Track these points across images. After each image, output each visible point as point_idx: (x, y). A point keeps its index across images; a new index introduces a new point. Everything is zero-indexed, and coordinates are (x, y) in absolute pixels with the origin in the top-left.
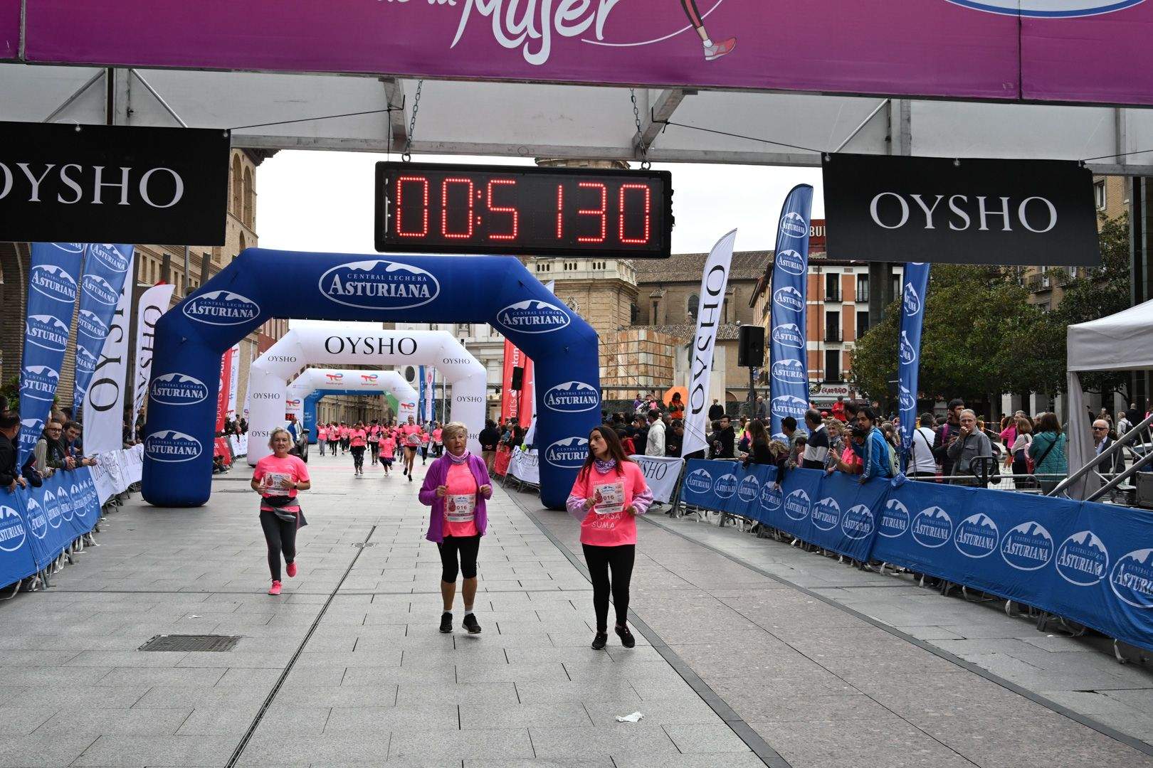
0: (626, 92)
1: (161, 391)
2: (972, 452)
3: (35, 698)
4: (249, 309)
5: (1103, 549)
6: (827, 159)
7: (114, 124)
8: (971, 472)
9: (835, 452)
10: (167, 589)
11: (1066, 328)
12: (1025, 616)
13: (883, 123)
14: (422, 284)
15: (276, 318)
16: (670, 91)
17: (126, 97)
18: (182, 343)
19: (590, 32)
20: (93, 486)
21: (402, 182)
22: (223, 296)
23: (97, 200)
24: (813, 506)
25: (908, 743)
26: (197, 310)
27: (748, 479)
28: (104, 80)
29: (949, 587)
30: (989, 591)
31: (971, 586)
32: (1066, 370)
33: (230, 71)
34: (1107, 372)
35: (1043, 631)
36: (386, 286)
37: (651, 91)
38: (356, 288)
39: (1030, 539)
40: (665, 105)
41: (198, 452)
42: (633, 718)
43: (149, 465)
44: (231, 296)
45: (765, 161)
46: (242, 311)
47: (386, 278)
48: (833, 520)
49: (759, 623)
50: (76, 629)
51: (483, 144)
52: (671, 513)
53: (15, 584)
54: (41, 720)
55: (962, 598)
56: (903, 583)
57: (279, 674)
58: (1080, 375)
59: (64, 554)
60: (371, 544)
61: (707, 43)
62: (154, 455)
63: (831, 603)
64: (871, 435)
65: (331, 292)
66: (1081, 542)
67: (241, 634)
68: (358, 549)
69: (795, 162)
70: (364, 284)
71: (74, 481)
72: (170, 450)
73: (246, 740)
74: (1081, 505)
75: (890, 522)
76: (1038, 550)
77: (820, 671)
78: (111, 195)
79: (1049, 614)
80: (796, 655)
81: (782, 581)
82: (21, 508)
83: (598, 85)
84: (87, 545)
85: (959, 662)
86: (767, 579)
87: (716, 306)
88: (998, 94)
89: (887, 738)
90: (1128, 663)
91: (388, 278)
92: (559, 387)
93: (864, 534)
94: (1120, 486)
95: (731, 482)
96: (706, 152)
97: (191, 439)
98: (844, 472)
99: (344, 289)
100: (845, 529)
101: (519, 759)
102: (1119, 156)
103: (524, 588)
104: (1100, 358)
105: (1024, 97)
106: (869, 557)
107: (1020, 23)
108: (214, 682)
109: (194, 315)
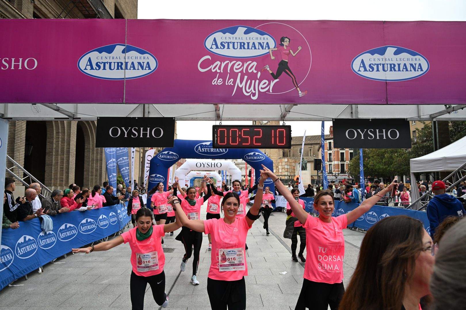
0: (279, 105)
3: (121, 265)
4: (176, 156)
7: (145, 117)
8: (383, 201)
9: (342, 195)
11: (409, 160)
13: (350, 109)
15: (183, 158)
16: (289, 105)
17: (148, 108)
18: (157, 166)
19: (269, 90)
21: (220, 130)
22: (168, 153)
23: (141, 136)
24: (336, 211)
26: (162, 157)
28: (142, 107)
32: (410, 172)
37: (285, 105)
38: (205, 150)
40: (289, 108)
42: (284, 273)
44: (171, 153)
45: (317, 120)
46: (174, 157)
51: (240, 118)
53: (115, 234)
54: (124, 271)
58: (414, 173)
59: (127, 225)
61: (300, 92)
64: (353, 191)
65: (198, 151)
67: (175, 248)
69: (325, 120)
70: (207, 148)
74: (416, 212)
78: (145, 135)
82: (116, 212)
83: (270, 104)
88: (381, 103)
95: (312, 204)
96: (301, 118)
99: (202, 150)
101: (252, 284)
102: (419, 116)
103: (253, 235)
104: (420, 169)
105: (388, 103)
106: (353, 227)
107: (386, 83)
108: (168, 261)
109: (160, 158)
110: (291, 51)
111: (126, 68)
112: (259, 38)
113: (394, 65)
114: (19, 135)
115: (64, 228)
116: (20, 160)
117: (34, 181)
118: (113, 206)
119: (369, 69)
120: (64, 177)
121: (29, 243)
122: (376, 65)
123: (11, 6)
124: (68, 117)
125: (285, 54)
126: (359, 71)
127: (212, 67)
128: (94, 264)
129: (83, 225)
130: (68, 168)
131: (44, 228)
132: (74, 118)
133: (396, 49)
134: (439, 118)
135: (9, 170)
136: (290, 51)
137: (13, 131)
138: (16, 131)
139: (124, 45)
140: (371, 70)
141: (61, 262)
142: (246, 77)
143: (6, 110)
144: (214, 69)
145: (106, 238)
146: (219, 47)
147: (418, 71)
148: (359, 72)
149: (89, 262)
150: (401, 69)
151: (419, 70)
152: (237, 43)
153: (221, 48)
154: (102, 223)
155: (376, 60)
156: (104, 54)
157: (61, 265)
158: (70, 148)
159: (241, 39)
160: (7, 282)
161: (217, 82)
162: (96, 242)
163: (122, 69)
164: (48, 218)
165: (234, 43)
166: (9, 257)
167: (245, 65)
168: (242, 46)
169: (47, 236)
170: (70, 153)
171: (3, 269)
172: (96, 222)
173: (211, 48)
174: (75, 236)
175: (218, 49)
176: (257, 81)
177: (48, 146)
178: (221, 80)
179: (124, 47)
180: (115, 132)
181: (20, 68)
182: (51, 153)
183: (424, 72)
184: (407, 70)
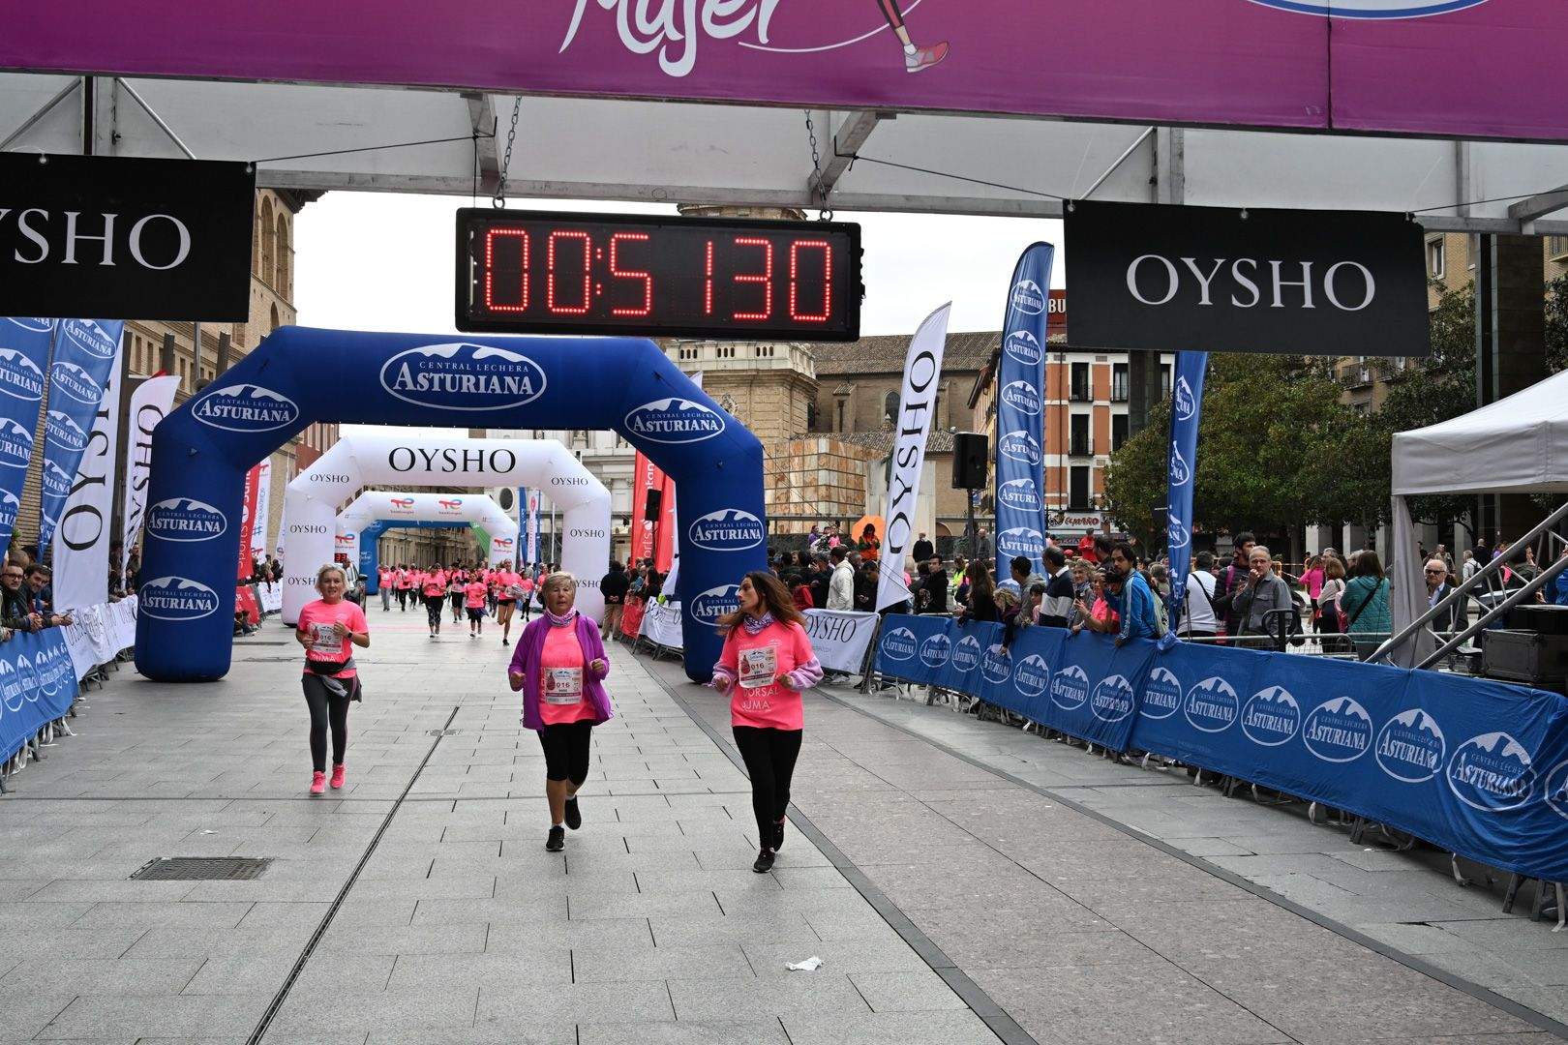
0: (804, 113)
1: (162, 523)
2: (1266, 604)
4: (283, 410)
6: (1071, 209)
7: (93, 154)
8: (1263, 630)
9: (1082, 604)
10: (169, 795)
11: (1390, 434)
12: (1335, 823)
14: (522, 375)
15: (321, 422)
17: (110, 116)
18: (190, 457)
19: (751, 33)
20: (67, 653)
21: (493, 236)
22: (247, 392)
23: (70, 258)
24: (1053, 678)
25: (1178, 996)
26: (212, 411)
27: (965, 641)
28: (80, 94)
29: (1234, 785)
30: (1292, 792)
31: (1261, 782)
32: (1390, 492)
33: (255, 82)
34: (1445, 496)
35: (1359, 843)
36: (473, 379)
37: (833, 113)
38: (431, 381)
39: (1343, 720)
40: (852, 133)
41: (213, 605)
42: (809, 965)
43: (145, 623)
44: (259, 392)
45: (988, 210)
46: (274, 413)
47: (473, 367)
48: (1080, 696)
49: (980, 835)
50: (42, 849)
51: (604, 185)
52: (861, 688)
55: (1250, 799)
56: (1172, 780)
57: (325, 910)
58: (1409, 500)
59: (26, 747)
60: (452, 732)
61: (910, 49)
62: (152, 610)
63: (1076, 807)
64: (1130, 582)
65: (397, 387)
66: (1409, 725)
67: (273, 855)
68: (435, 738)
69: (1029, 211)
70: (442, 375)
71: (41, 646)
72: (174, 603)
73: (279, 1000)
74: (1409, 674)
75: (1155, 698)
76: (1353, 735)
77: (1061, 900)
78: (89, 251)
79: (1367, 821)
80: (1029, 877)
81: (1010, 779)
83: (761, 104)
84: (59, 734)
85: (1246, 887)
86: (991, 777)
87: (924, 406)
88: (1301, 121)
89: (1150, 988)
90: (1471, 884)
91: (476, 368)
92: (710, 517)
93: (1122, 714)
94: (1461, 649)
95: (942, 645)
96: (908, 198)
97: (203, 588)
98: (1094, 632)
99: (415, 382)
100: (1095, 707)
101: (654, 1022)
102: (1460, 206)
103: (662, 790)
104: (1437, 477)
105: (1335, 126)
106: (1128, 745)
107: (1328, 25)
108: (234, 921)
109: (204, 417)
134: (1550, 223)
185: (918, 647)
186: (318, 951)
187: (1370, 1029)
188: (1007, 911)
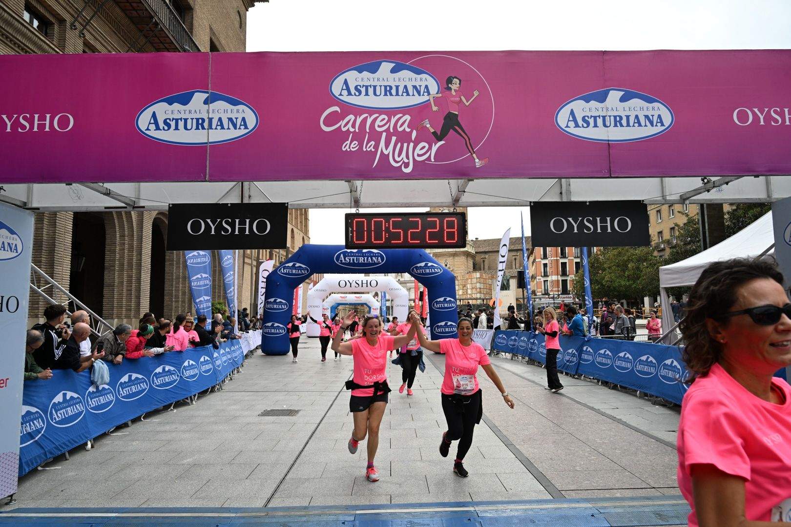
0: (447, 181)
1: (269, 306)
3: (215, 436)
4: (305, 270)
5: (679, 367)
6: (532, 204)
7: (243, 203)
10: (270, 390)
11: (658, 268)
12: (647, 398)
13: (559, 187)
14: (378, 257)
15: (318, 273)
16: (463, 181)
17: (248, 192)
18: (277, 285)
19: (429, 159)
20: (241, 347)
21: (356, 221)
22: (294, 265)
23: (237, 233)
25: (587, 454)
26: (284, 271)
27: (522, 338)
28: (240, 185)
29: (612, 385)
30: (630, 387)
31: (621, 384)
32: (658, 287)
33: (288, 181)
35: (654, 404)
36: (363, 258)
38: (350, 259)
39: (648, 363)
40: (463, 185)
41: (284, 331)
43: (264, 337)
44: (298, 265)
45: (508, 205)
46: (302, 271)
47: (363, 254)
48: (560, 356)
49: (525, 402)
50: (232, 407)
53: (209, 389)
54: (218, 445)
55: (618, 390)
56: (592, 384)
57: (316, 425)
58: (666, 289)
59: (228, 376)
61: (477, 160)
62: (266, 333)
65: (339, 262)
66: (669, 364)
67: (301, 409)
69: (520, 204)
70: (352, 257)
71: (233, 345)
72: (273, 331)
73: (301, 453)
74: (669, 347)
75: (585, 356)
76: (651, 368)
77: (550, 423)
78: (242, 230)
79: (657, 397)
80: (540, 416)
81: (536, 384)
82: (211, 356)
83: (433, 179)
84: (238, 372)
85: (613, 419)
86: (530, 383)
87: (504, 262)
88: (601, 175)
91: (363, 255)
92: (438, 300)
93: (574, 362)
95: (515, 340)
96: (483, 202)
97: (282, 326)
99: (345, 260)
100: (565, 360)
101: (414, 461)
102: (663, 196)
104: (674, 281)
105: (612, 176)
106: (576, 372)
107: (609, 145)
108: (289, 429)
109: (282, 273)
110: (463, 98)
111: (210, 127)
112: (413, 79)
113: (621, 118)
114: (61, 240)
115: (127, 380)
116: (64, 278)
117: (79, 308)
118: (206, 346)
119: (583, 125)
120: (133, 305)
121: (71, 402)
122: (593, 118)
123: (48, 42)
124: (126, 206)
125: (453, 102)
126: (567, 126)
127: (343, 123)
128: (174, 435)
129: (157, 375)
130: (138, 290)
131: (95, 381)
132: (134, 207)
133: (622, 93)
134: (694, 200)
135: (39, 290)
136: (460, 97)
137: (52, 234)
138: (57, 234)
139: (207, 93)
140: (585, 125)
141: (123, 432)
142: (394, 139)
143: (31, 195)
144: (345, 126)
145: (195, 396)
146: (353, 94)
147: (656, 126)
148: (566, 129)
149: (166, 431)
150: (631, 124)
151: (659, 124)
152: (381, 86)
153: (355, 95)
154: (188, 373)
155: (594, 109)
156: (176, 106)
157: (121, 437)
158: (143, 260)
159: (386, 80)
160: (34, 462)
161: (350, 146)
162: (178, 401)
163: (203, 128)
164: (101, 364)
165: (375, 87)
166: (38, 424)
167: (393, 121)
168: (388, 91)
169: (99, 392)
170: (142, 268)
171: (29, 443)
172: (179, 371)
173: (341, 95)
174: (145, 392)
175: (352, 96)
176: (412, 145)
177: (107, 257)
178: (355, 144)
179: (207, 95)
180: (196, 227)
181: (47, 129)
182: (113, 268)
183: (666, 127)
184: (640, 125)
185: (507, 341)
186: (313, 438)
187: (651, 465)
188: (532, 426)
